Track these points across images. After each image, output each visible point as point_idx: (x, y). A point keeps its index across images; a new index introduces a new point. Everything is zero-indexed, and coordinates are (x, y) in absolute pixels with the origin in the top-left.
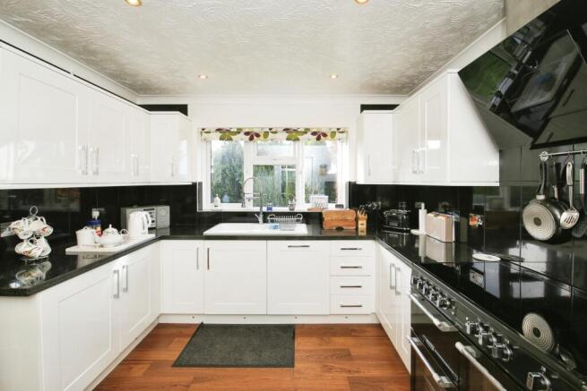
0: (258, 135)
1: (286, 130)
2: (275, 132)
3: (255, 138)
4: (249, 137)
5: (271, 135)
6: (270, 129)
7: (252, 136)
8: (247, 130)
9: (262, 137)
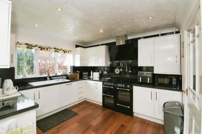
0: (44, 49)
1: (55, 48)
2: (51, 49)
3: (43, 49)
4: (40, 49)
5: (49, 49)
6: (49, 47)
7: (42, 48)
8: (40, 46)
9: (46, 49)
